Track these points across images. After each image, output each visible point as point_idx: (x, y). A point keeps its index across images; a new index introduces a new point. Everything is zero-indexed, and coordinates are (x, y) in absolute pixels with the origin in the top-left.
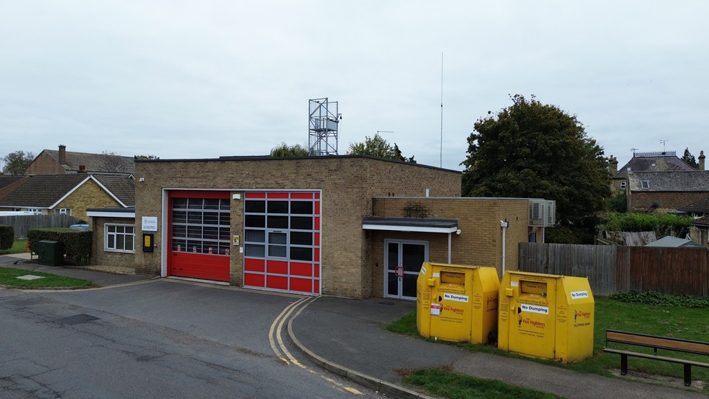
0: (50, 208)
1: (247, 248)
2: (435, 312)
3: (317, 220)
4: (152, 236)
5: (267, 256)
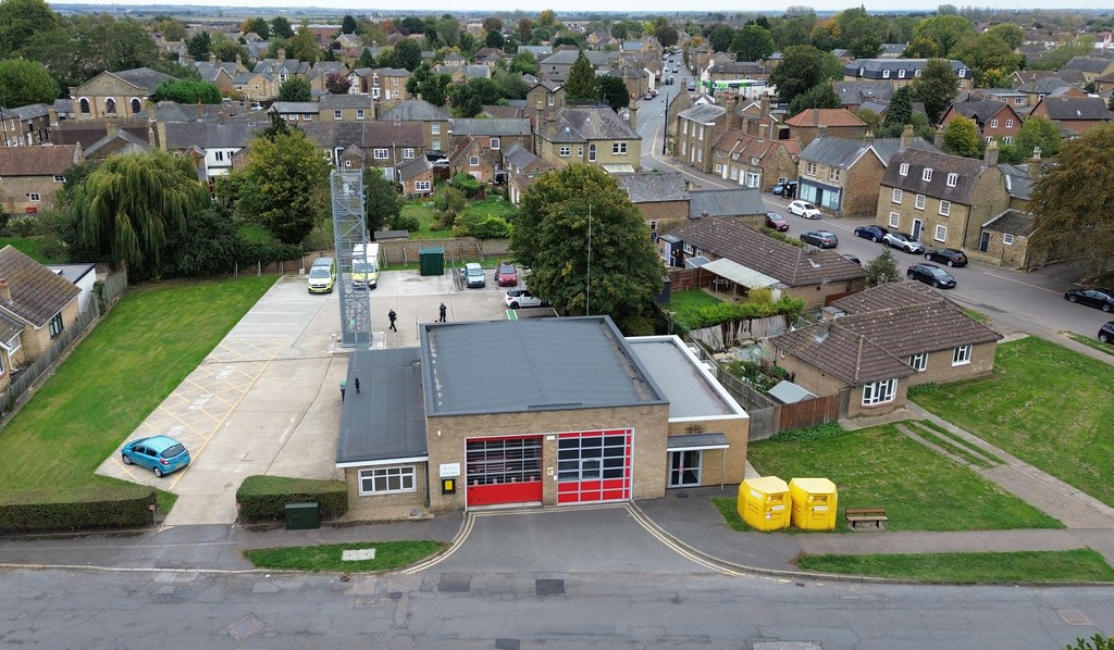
1: (560, 475)
2: (768, 517)
3: (629, 449)
4: (454, 481)
5: (581, 479)
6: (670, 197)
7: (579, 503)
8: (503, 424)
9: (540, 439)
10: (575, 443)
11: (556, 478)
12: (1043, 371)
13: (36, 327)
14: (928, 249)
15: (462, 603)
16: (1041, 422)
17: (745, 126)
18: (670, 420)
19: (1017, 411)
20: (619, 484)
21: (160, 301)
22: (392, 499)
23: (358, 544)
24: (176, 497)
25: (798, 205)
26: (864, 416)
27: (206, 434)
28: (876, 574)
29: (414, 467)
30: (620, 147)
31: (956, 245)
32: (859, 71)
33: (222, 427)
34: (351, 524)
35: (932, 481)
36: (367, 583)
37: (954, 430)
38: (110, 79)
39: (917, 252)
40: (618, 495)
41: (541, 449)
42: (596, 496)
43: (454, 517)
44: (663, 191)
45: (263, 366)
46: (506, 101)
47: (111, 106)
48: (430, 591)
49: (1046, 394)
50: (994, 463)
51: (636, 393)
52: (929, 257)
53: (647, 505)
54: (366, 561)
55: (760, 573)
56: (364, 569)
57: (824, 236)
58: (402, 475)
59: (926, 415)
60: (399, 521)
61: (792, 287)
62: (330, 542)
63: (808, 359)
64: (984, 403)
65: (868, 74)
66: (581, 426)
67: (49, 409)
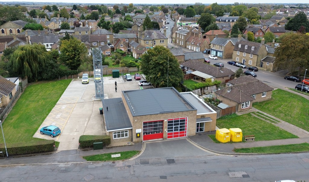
1: (168, 131)
2: (225, 139)
3: (186, 123)
4: (140, 134)
5: (174, 132)
6: (179, 55)
7: (173, 138)
8: (153, 117)
9: (162, 121)
10: (172, 122)
11: (167, 132)
12: (284, 98)
13: (6, 96)
14: (247, 67)
15: (147, 167)
16: (286, 111)
17: (194, 35)
18: (197, 114)
19: (280, 108)
20: (184, 132)
21: (39, 87)
22: (122, 140)
23: (115, 153)
24: (59, 143)
25: (211, 56)
26: (242, 111)
27: (63, 125)
28: (255, 153)
29: (128, 131)
30: (162, 41)
31: (255, 65)
32: (220, 20)
33: (67, 122)
34: (112, 147)
35: (263, 128)
36: (120, 163)
37: (265, 114)
38: (10, 23)
39: (245, 68)
40: (183, 135)
41: (163, 124)
42: (177, 136)
43: (140, 144)
44: (177, 53)
45: (74, 105)
46: (126, 29)
47: (11, 31)
48: (138, 164)
49: (286, 104)
50: (278, 122)
51: (187, 107)
52: (248, 69)
53: (191, 138)
54: (118, 157)
55: (225, 154)
56: (118, 160)
57: (220, 64)
58: (125, 133)
59: (257, 110)
60: (125, 146)
61: (217, 78)
62: (107, 153)
63: (226, 97)
64: (271, 107)
65: (222, 21)
66: (174, 117)
67: (13, 120)
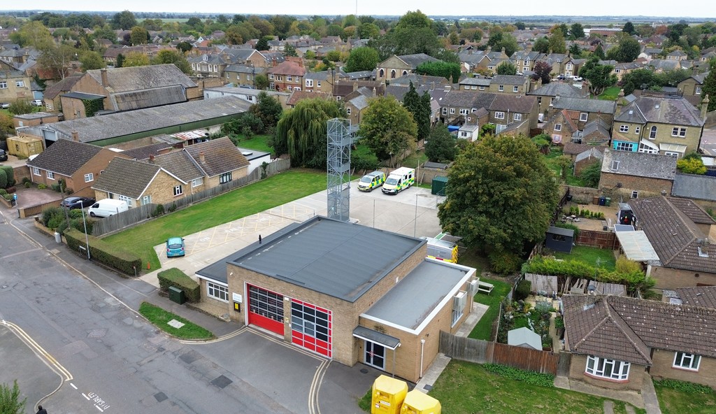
0: (138, 199)
1: (293, 325)
2: (377, 406)
3: (330, 324)
4: (239, 305)
5: (304, 333)
7: (304, 348)
9: (281, 297)
10: (300, 308)
11: (290, 325)
13: (208, 176)
15: (177, 367)
20: (325, 345)
22: (221, 305)
23: (183, 319)
24: (160, 267)
26: (586, 382)
30: (679, 131)
33: (223, 244)
34: (194, 309)
36: (161, 338)
38: (396, 60)
40: (325, 352)
41: (282, 304)
42: (313, 348)
43: (237, 326)
47: (393, 74)
48: (175, 355)
51: (353, 290)
53: (336, 366)
54: (174, 328)
56: (169, 332)
58: (226, 292)
60: (215, 317)
61: (665, 267)
62: (175, 313)
